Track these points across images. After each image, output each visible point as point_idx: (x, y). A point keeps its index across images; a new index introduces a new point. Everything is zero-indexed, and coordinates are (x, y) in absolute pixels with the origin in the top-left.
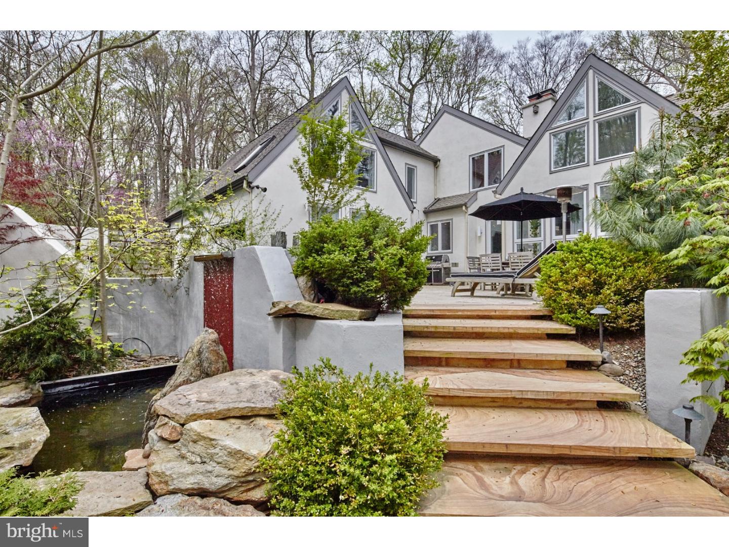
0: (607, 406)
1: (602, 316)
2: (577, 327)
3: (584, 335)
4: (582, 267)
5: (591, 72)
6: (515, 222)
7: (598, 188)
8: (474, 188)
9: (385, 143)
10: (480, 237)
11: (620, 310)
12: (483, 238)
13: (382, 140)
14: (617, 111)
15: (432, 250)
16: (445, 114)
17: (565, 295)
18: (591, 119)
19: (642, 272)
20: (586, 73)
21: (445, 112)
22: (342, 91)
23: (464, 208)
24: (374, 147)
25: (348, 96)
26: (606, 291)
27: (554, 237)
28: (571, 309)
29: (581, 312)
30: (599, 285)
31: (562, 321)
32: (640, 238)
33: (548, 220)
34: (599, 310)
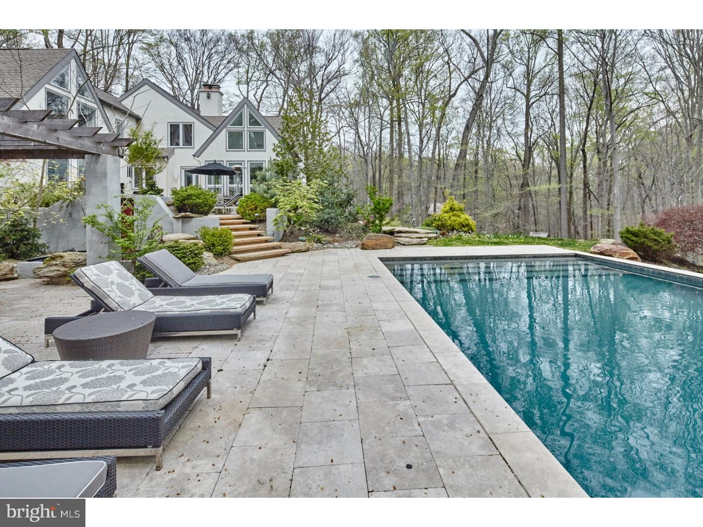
0: (259, 235)
1: (257, 216)
2: (251, 220)
3: (253, 222)
4: (252, 203)
5: (246, 106)
6: (207, 176)
7: (249, 163)
8: (171, 145)
9: (103, 103)
10: (176, 180)
11: (261, 214)
12: (179, 181)
13: (101, 101)
14: (257, 129)
15: (135, 187)
16: (146, 85)
17: (247, 211)
18: (246, 129)
19: (266, 204)
20: (243, 106)
21: (146, 84)
22: (71, 60)
23: (166, 159)
24: (95, 106)
25: (75, 64)
26: (258, 209)
27: (229, 185)
28: (249, 215)
29: (252, 215)
30: (256, 208)
31: (247, 219)
32: (265, 195)
33: (225, 176)
34: (256, 215)
